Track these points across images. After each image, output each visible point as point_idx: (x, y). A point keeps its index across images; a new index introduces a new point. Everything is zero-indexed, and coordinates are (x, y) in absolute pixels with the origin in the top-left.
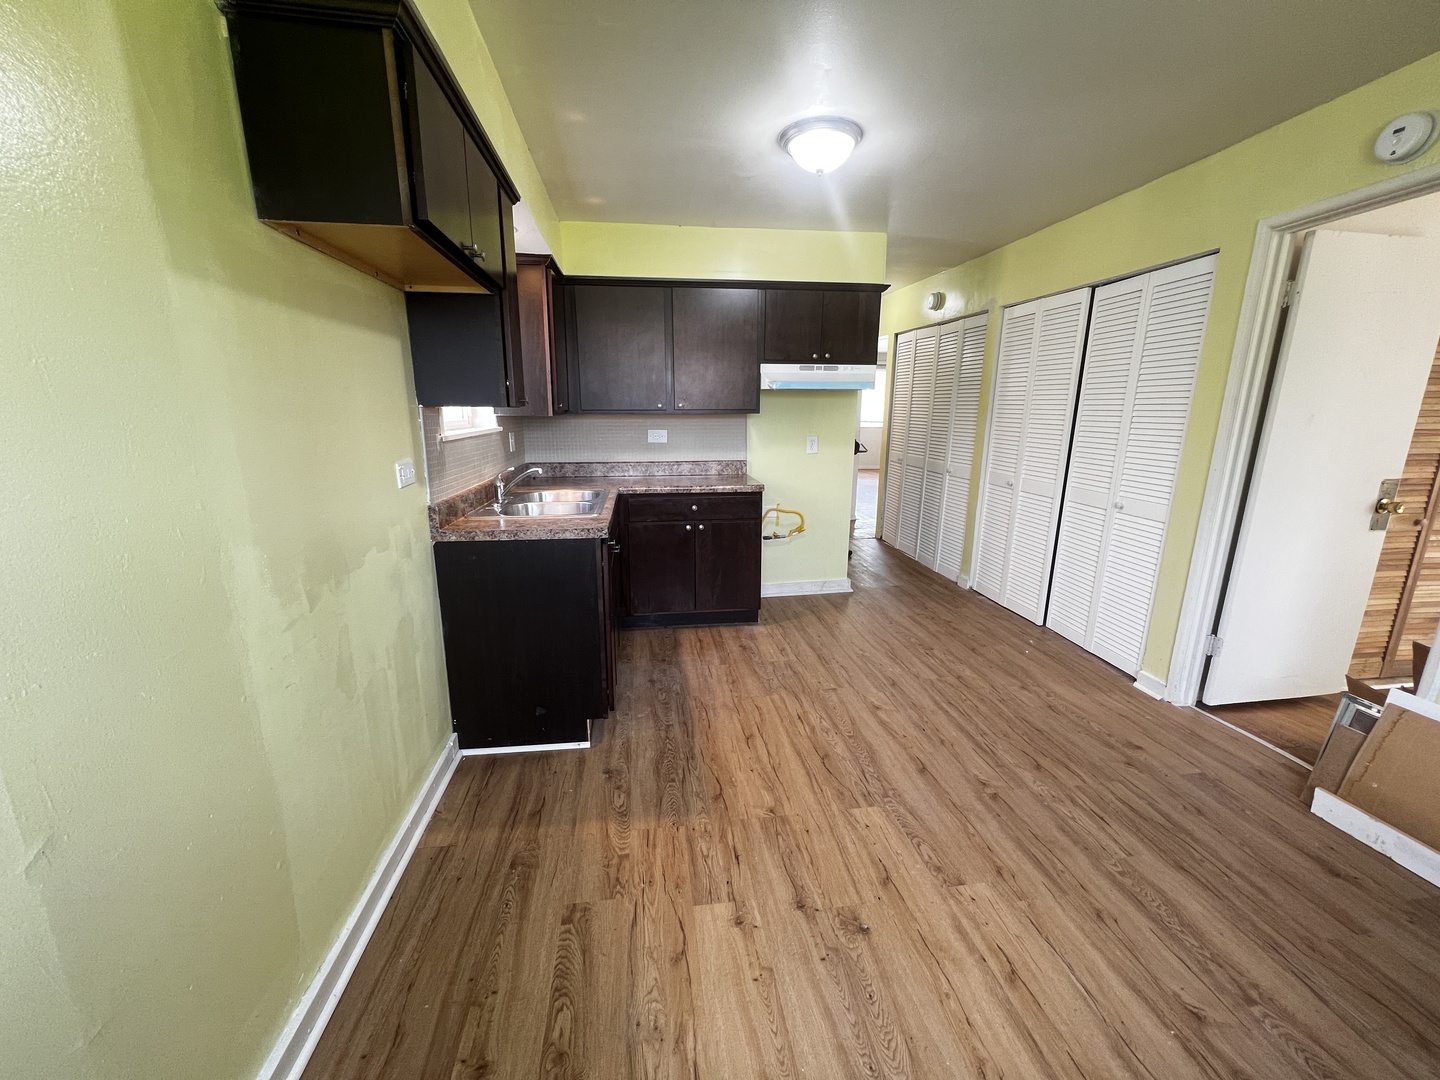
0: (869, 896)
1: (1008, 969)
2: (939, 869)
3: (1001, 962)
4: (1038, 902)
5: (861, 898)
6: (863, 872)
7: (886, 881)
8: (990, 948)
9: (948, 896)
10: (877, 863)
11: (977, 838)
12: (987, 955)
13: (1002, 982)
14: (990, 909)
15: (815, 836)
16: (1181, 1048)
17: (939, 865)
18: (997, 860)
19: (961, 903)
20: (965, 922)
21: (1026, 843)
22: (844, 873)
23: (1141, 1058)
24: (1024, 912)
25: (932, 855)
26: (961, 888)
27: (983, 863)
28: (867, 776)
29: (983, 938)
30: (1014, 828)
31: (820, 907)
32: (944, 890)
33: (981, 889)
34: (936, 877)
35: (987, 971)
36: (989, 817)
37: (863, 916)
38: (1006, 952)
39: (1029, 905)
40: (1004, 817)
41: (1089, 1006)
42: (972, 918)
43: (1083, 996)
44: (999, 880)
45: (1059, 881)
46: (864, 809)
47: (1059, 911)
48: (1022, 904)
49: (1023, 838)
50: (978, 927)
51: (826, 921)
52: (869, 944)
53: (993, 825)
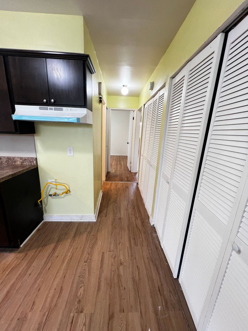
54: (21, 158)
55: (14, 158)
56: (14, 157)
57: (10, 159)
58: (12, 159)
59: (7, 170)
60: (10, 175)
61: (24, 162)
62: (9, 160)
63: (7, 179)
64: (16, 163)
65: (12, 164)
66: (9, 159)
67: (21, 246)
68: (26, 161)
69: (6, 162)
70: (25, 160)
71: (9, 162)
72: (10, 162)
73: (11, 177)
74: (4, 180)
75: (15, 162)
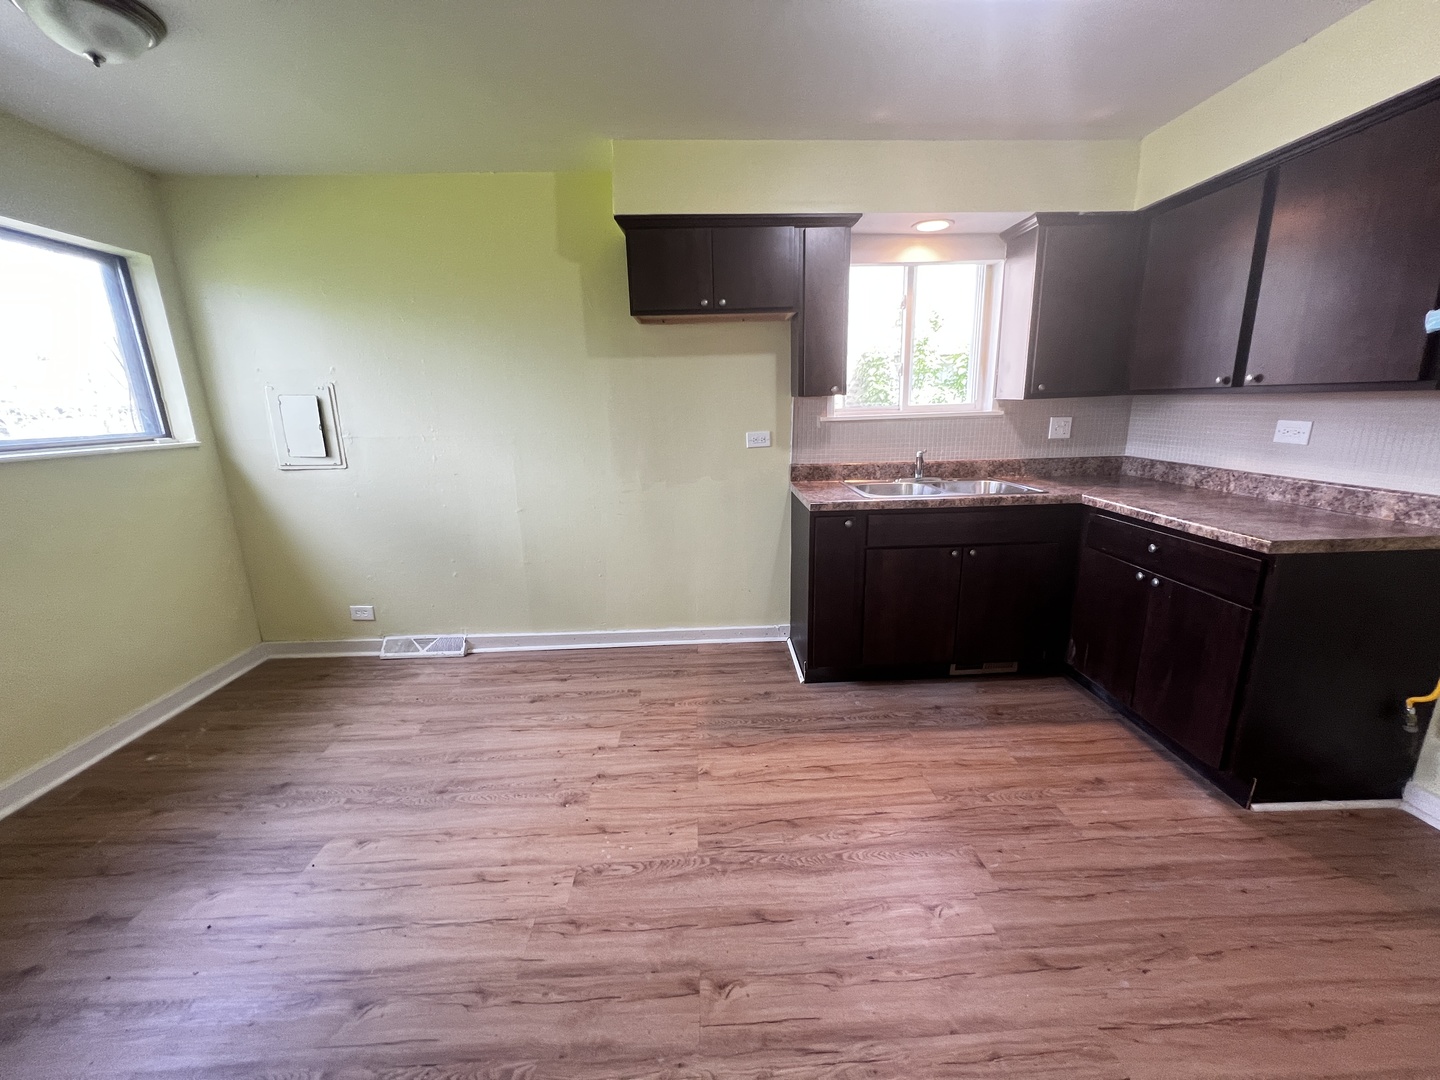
0: (593, 815)
1: (487, 878)
2: (599, 872)
3: (494, 876)
4: (526, 939)
5: (591, 809)
6: (618, 817)
7: (603, 830)
8: (509, 874)
9: (568, 867)
10: (625, 829)
11: (624, 925)
12: (507, 869)
13: (483, 869)
14: (540, 893)
15: (669, 795)
16: (363, 968)
17: (603, 874)
18: (589, 930)
19: (557, 873)
20: (539, 868)
21: (601, 979)
22: (621, 805)
23: (382, 931)
24: (522, 919)
25: (615, 873)
26: (572, 880)
27: (590, 914)
28: (752, 854)
29: (518, 874)
30: (628, 979)
31: (595, 785)
32: (575, 866)
33: (563, 896)
34: (591, 866)
35: (497, 863)
36: (655, 957)
37: (576, 807)
38: (499, 884)
39: (527, 929)
40: (649, 977)
41: (430, 919)
42: (539, 874)
43: (439, 919)
44: (565, 918)
45: (537, 980)
46: (697, 837)
47: (507, 953)
48: (530, 923)
49: (610, 979)
50: (531, 875)
51: (581, 787)
52: (553, 804)
53: (641, 956)
54: (1405, 497)
55: (1369, 492)
56: (1373, 489)
57: (1353, 493)
58: (1360, 495)
59: (1323, 526)
60: (1321, 542)
61: (1413, 513)
62: (1347, 499)
63: (1304, 551)
64: (1371, 514)
65: (1354, 514)
66: (1348, 491)
67: (1256, 807)
68: (1424, 512)
69: (1330, 504)
70: (1424, 505)
71: (1343, 504)
72: (1347, 506)
73: (1321, 550)
74: (1293, 550)
75: (1369, 508)
